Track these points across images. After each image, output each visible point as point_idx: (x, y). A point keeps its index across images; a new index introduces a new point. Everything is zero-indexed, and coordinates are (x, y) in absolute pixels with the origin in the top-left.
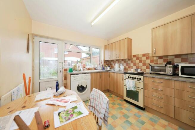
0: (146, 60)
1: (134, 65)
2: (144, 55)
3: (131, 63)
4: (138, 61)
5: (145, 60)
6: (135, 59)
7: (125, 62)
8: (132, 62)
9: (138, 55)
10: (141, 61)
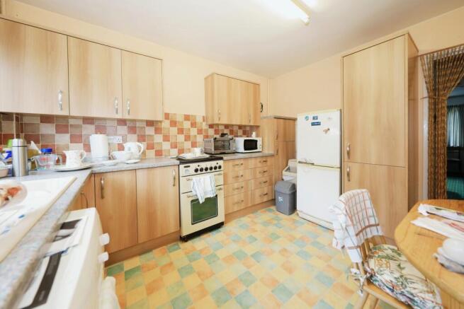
0: (191, 129)
1: (164, 141)
2: (187, 118)
3: (155, 134)
4: (174, 130)
5: (189, 129)
6: (166, 124)
7: (133, 130)
8: (158, 131)
9: (175, 114)
10: (181, 131)
